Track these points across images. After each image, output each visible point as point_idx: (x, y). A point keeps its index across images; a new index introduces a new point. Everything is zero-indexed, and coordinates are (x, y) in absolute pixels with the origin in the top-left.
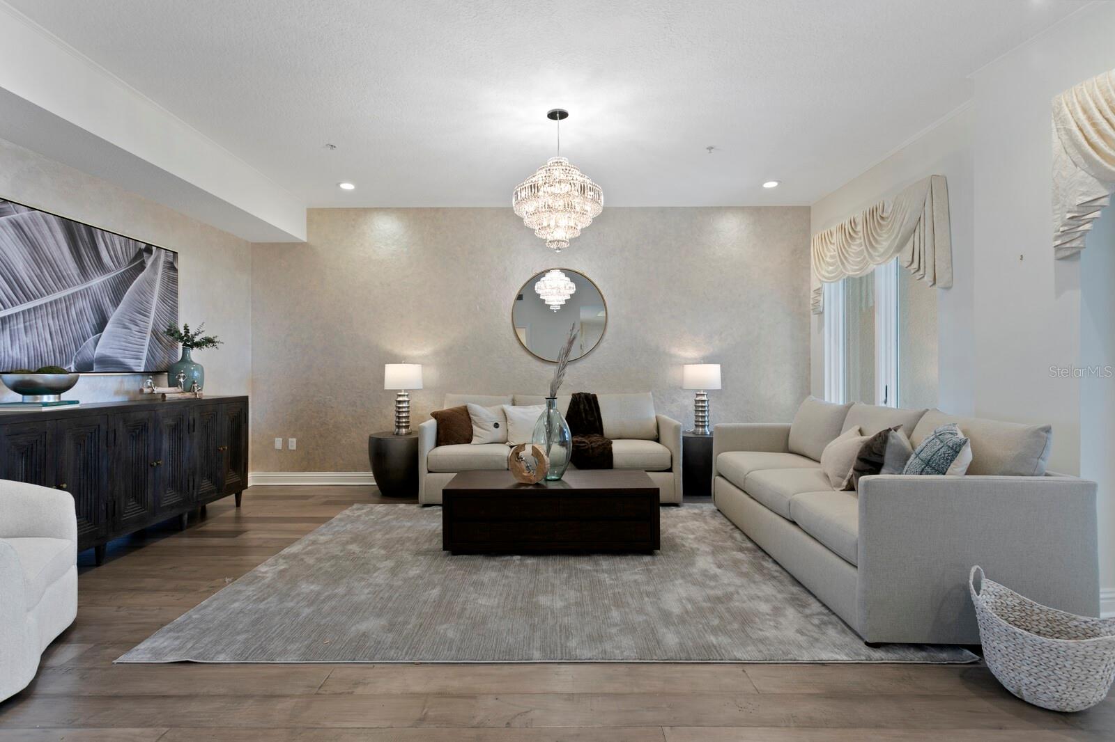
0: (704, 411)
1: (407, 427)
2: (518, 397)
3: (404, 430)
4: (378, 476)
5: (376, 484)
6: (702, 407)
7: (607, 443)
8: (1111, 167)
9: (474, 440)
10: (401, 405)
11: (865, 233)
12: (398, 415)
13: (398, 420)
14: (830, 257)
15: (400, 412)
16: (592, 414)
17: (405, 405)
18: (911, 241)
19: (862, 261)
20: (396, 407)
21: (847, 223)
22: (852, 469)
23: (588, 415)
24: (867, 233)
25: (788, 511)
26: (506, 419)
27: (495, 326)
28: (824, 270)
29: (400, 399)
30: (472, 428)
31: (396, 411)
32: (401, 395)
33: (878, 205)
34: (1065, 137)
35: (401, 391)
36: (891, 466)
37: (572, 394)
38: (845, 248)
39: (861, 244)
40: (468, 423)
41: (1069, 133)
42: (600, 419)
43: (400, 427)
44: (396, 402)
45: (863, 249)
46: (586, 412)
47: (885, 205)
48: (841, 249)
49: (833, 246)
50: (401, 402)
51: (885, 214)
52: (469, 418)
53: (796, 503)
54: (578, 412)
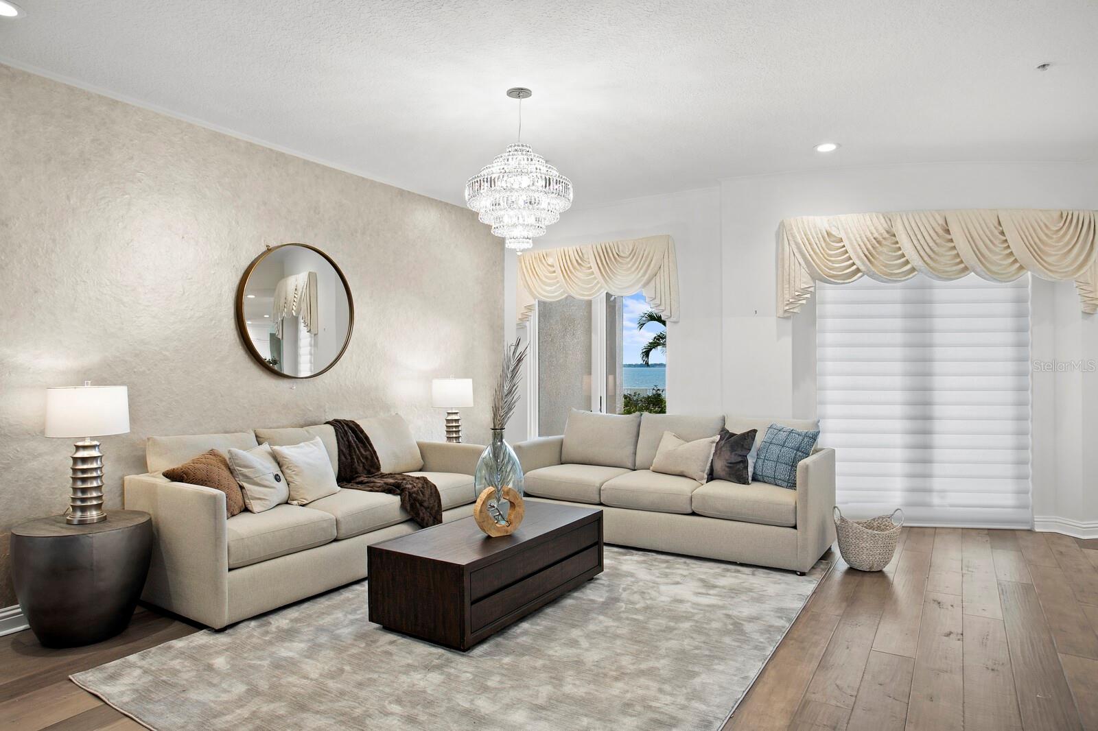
0: (459, 431)
1: (98, 507)
2: (261, 431)
3: (92, 513)
7: (425, 479)
8: (820, 272)
9: (255, 505)
10: (85, 467)
11: (600, 265)
12: (80, 485)
13: (79, 495)
14: (546, 277)
15: (84, 480)
16: (365, 447)
17: (94, 465)
18: (653, 282)
19: (592, 288)
20: (75, 470)
21: (571, 250)
22: (709, 464)
23: (362, 450)
24: (602, 264)
25: (689, 506)
26: (280, 465)
27: (211, 320)
28: (542, 288)
29: (82, 454)
30: (242, 488)
31: (75, 479)
32: (85, 447)
33: (611, 245)
34: (793, 246)
35: (83, 439)
36: (752, 457)
37: (327, 423)
38: (571, 272)
39: (593, 273)
40: (233, 480)
41: (797, 244)
42: (375, 452)
43: (84, 509)
44: (71, 462)
45: (595, 278)
46: (357, 445)
47: (620, 246)
48: (566, 272)
49: (549, 268)
50: (84, 460)
51: (622, 254)
52: (231, 471)
53: (704, 497)
54: (350, 446)
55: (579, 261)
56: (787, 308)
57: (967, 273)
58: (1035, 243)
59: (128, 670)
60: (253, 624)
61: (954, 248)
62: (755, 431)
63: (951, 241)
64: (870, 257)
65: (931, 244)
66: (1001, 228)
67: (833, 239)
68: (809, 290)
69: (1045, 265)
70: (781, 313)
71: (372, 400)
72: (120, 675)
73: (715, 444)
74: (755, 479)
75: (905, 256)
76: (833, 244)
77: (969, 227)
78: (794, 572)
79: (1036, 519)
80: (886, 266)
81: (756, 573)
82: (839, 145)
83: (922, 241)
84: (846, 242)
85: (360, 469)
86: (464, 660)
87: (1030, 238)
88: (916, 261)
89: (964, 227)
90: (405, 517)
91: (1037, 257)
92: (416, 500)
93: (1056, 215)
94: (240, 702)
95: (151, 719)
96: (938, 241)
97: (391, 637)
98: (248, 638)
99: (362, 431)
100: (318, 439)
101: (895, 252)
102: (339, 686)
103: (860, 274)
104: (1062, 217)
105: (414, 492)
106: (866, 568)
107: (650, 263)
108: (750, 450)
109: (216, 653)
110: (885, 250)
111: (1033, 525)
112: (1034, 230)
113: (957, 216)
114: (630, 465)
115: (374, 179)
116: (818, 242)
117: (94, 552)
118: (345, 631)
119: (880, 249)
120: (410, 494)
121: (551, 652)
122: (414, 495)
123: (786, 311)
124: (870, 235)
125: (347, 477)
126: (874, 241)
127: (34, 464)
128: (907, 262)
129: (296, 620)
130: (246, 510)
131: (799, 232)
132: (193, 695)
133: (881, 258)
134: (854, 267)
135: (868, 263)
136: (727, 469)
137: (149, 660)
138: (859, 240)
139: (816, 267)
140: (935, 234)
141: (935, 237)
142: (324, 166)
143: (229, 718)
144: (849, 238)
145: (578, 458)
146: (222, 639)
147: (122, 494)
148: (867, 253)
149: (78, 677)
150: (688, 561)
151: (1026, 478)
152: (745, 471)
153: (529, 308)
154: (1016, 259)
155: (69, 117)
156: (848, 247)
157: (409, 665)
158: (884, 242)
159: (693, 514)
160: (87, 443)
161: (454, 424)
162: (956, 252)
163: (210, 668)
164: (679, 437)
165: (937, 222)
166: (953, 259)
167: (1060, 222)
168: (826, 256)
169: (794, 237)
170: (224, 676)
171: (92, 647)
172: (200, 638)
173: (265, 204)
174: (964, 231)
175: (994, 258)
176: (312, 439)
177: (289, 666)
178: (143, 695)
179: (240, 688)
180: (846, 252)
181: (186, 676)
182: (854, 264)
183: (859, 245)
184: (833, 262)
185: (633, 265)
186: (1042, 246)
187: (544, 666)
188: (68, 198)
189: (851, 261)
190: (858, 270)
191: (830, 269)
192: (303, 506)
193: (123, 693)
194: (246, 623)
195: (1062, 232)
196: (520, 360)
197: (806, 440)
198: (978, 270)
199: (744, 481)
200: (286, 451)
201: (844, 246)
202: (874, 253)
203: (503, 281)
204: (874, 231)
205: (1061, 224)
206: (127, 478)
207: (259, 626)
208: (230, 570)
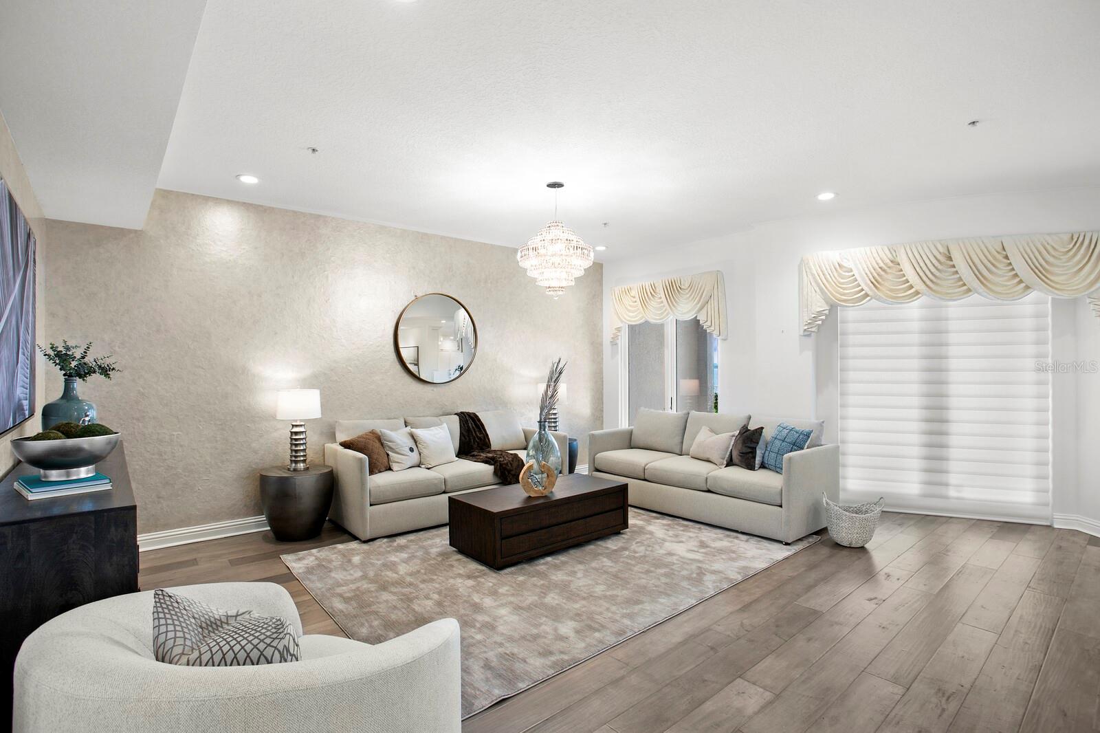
0: (556, 422)
1: (304, 461)
2: (410, 419)
3: (302, 465)
4: (272, 521)
5: (269, 528)
6: (554, 418)
7: (516, 455)
8: (832, 297)
9: (395, 467)
10: (297, 437)
11: (667, 296)
12: (294, 448)
13: (294, 454)
14: (630, 306)
15: (296, 445)
16: (480, 431)
17: (302, 437)
18: (705, 308)
19: (662, 313)
20: (292, 439)
21: (647, 284)
22: (728, 453)
23: (477, 433)
24: (669, 295)
25: (704, 485)
26: (416, 442)
27: (378, 346)
28: (627, 315)
29: (295, 430)
30: (388, 455)
31: (292, 444)
32: (297, 426)
33: (676, 279)
34: (810, 277)
35: (296, 421)
36: (761, 448)
37: (456, 414)
38: (647, 302)
39: (662, 302)
40: (382, 450)
41: (813, 275)
42: (487, 435)
43: (296, 462)
44: (290, 434)
45: (664, 306)
46: (474, 430)
47: (682, 280)
48: (644, 302)
49: (632, 299)
50: (296, 433)
51: (682, 287)
52: (382, 444)
53: (715, 478)
54: (469, 431)
55: (653, 293)
56: (806, 328)
57: (971, 293)
58: (1041, 265)
59: (308, 557)
60: (385, 540)
61: (957, 272)
62: (762, 428)
63: (954, 266)
64: (875, 284)
65: (933, 270)
66: (1005, 253)
67: (845, 269)
68: (824, 312)
69: (1051, 284)
70: (802, 333)
71: (493, 398)
72: (304, 559)
73: (734, 438)
74: (763, 466)
75: (909, 282)
76: (844, 273)
77: (971, 254)
78: (780, 542)
79: (1055, 517)
80: (891, 290)
81: (750, 540)
82: (837, 194)
83: (925, 268)
84: (855, 272)
85: (475, 446)
86: (494, 575)
87: (1035, 260)
88: (919, 286)
89: (966, 254)
90: (497, 481)
91: (1043, 277)
92: (505, 469)
93: (1066, 238)
94: (356, 580)
95: (307, 583)
96: (940, 267)
97: (460, 556)
98: (378, 548)
99: (479, 420)
100: (445, 425)
101: (900, 278)
102: (411, 580)
103: (869, 298)
104: (1072, 239)
105: (505, 464)
106: (845, 544)
107: (702, 294)
108: (758, 443)
109: (357, 554)
110: (889, 277)
111: (1052, 521)
112: (1040, 253)
113: (959, 245)
114: (678, 452)
115: (493, 243)
116: (830, 273)
117: (297, 487)
118: (434, 551)
119: (885, 276)
120: (501, 465)
121: (554, 577)
122: (504, 466)
123: (805, 330)
124: (876, 265)
125: (465, 451)
126: (880, 270)
127: (275, 435)
128: (911, 287)
129: (411, 541)
130: (390, 469)
131: (814, 265)
132: (333, 574)
133: (886, 284)
134: (863, 292)
135: (874, 288)
136: (739, 458)
137: (321, 553)
138: (866, 269)
139: (829, 294)
140: (937, 262)
141: (937, 264)
142: (455, 239)
143: (344, 588)
144: (858, 269)
145: (641, 445)
146: (365, 547)
147: (324, 455)
148: (873, 280)
149: (284, 557)
150: (702, 527)
151: (1046, 478)
152: (752, 460)
153: (619, 329)
154: (1021, 280)
155: (294, 229)
156: (857, 276)
157: (459, 574)
158: (888, 270)
159: (709, 491)
160: (298, 424)
161: (553, 417)
162: (958, 276)
163: (350, 561)
164: (712, 431)
165: (938, 251)
166: (956, 283)
167: (1070, 244)
168: (838, 284)
169: (810, 269)
170: (354, 566)
171: (298, 543)
172: (354, 545)
173: (414, 268)
174: (965, 258)
175: (997, 279)
176: (441, 425)
177: (392, 566)
178: (310, 571)
179: (359, 574)
180: (856, 280)
181: (335, 564)
182: (862, 290)
183: (866, 274)
184: (844, 289)
185: (691, 295)
186: (1047, 267)
187: (543, 585)
188: (293, 277)
189: (860, 288)
190: (867, 295)
191: (841, 295)
192: (429, 469)
193: (300, 568)
194: (382, 539)
195: (1071, 253)
196: (560, 373)
197: (801, 437)
198: (981, 291)
199: (751, 467)
200: (419, 432)
201: (854, 275)
202: (880, 280)
203: (602, 310)
204: (880, 262)
205: (1071, 246)
206: (326, 445)
207: (387, 542)
208: (371, 505)
